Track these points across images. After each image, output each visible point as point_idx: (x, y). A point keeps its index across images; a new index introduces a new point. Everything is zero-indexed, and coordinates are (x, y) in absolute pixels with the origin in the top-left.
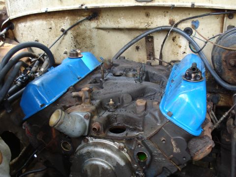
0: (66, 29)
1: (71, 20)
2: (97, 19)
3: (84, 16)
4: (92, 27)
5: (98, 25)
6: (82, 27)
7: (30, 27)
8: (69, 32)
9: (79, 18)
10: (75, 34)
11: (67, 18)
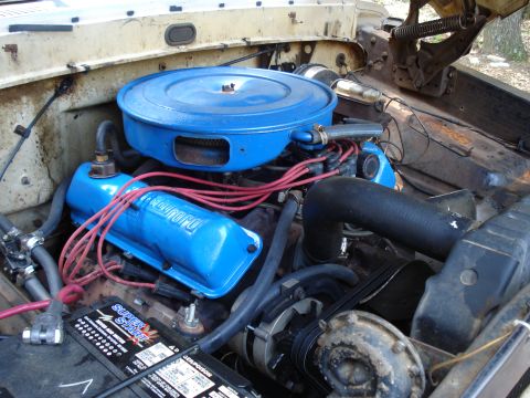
0: (26, 126)
1: (34, 103)
2: (71, 92)
3: (49, 90)
4: (61, 110)
5: (73, 104)
6: (49, 114)
8: (33, 130)
9: (45, 96)
10: (41, 133)
11: (24, 99)
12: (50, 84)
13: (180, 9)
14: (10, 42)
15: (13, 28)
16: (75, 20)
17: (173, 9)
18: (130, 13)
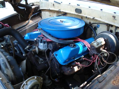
2: (66, 16)
3: (61, 13)
7: (45, 14)
9: (59, 14)
11: (55, 13)
12: (62, 13)
13: (79, 5)
14: (53, 3)
15: (54, 1)
16: (62, 2)
17: (78, 5)
18: (70, 4)
